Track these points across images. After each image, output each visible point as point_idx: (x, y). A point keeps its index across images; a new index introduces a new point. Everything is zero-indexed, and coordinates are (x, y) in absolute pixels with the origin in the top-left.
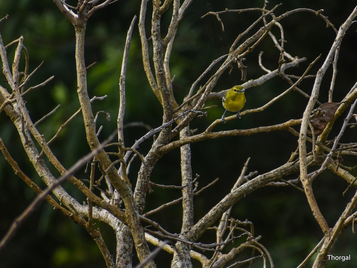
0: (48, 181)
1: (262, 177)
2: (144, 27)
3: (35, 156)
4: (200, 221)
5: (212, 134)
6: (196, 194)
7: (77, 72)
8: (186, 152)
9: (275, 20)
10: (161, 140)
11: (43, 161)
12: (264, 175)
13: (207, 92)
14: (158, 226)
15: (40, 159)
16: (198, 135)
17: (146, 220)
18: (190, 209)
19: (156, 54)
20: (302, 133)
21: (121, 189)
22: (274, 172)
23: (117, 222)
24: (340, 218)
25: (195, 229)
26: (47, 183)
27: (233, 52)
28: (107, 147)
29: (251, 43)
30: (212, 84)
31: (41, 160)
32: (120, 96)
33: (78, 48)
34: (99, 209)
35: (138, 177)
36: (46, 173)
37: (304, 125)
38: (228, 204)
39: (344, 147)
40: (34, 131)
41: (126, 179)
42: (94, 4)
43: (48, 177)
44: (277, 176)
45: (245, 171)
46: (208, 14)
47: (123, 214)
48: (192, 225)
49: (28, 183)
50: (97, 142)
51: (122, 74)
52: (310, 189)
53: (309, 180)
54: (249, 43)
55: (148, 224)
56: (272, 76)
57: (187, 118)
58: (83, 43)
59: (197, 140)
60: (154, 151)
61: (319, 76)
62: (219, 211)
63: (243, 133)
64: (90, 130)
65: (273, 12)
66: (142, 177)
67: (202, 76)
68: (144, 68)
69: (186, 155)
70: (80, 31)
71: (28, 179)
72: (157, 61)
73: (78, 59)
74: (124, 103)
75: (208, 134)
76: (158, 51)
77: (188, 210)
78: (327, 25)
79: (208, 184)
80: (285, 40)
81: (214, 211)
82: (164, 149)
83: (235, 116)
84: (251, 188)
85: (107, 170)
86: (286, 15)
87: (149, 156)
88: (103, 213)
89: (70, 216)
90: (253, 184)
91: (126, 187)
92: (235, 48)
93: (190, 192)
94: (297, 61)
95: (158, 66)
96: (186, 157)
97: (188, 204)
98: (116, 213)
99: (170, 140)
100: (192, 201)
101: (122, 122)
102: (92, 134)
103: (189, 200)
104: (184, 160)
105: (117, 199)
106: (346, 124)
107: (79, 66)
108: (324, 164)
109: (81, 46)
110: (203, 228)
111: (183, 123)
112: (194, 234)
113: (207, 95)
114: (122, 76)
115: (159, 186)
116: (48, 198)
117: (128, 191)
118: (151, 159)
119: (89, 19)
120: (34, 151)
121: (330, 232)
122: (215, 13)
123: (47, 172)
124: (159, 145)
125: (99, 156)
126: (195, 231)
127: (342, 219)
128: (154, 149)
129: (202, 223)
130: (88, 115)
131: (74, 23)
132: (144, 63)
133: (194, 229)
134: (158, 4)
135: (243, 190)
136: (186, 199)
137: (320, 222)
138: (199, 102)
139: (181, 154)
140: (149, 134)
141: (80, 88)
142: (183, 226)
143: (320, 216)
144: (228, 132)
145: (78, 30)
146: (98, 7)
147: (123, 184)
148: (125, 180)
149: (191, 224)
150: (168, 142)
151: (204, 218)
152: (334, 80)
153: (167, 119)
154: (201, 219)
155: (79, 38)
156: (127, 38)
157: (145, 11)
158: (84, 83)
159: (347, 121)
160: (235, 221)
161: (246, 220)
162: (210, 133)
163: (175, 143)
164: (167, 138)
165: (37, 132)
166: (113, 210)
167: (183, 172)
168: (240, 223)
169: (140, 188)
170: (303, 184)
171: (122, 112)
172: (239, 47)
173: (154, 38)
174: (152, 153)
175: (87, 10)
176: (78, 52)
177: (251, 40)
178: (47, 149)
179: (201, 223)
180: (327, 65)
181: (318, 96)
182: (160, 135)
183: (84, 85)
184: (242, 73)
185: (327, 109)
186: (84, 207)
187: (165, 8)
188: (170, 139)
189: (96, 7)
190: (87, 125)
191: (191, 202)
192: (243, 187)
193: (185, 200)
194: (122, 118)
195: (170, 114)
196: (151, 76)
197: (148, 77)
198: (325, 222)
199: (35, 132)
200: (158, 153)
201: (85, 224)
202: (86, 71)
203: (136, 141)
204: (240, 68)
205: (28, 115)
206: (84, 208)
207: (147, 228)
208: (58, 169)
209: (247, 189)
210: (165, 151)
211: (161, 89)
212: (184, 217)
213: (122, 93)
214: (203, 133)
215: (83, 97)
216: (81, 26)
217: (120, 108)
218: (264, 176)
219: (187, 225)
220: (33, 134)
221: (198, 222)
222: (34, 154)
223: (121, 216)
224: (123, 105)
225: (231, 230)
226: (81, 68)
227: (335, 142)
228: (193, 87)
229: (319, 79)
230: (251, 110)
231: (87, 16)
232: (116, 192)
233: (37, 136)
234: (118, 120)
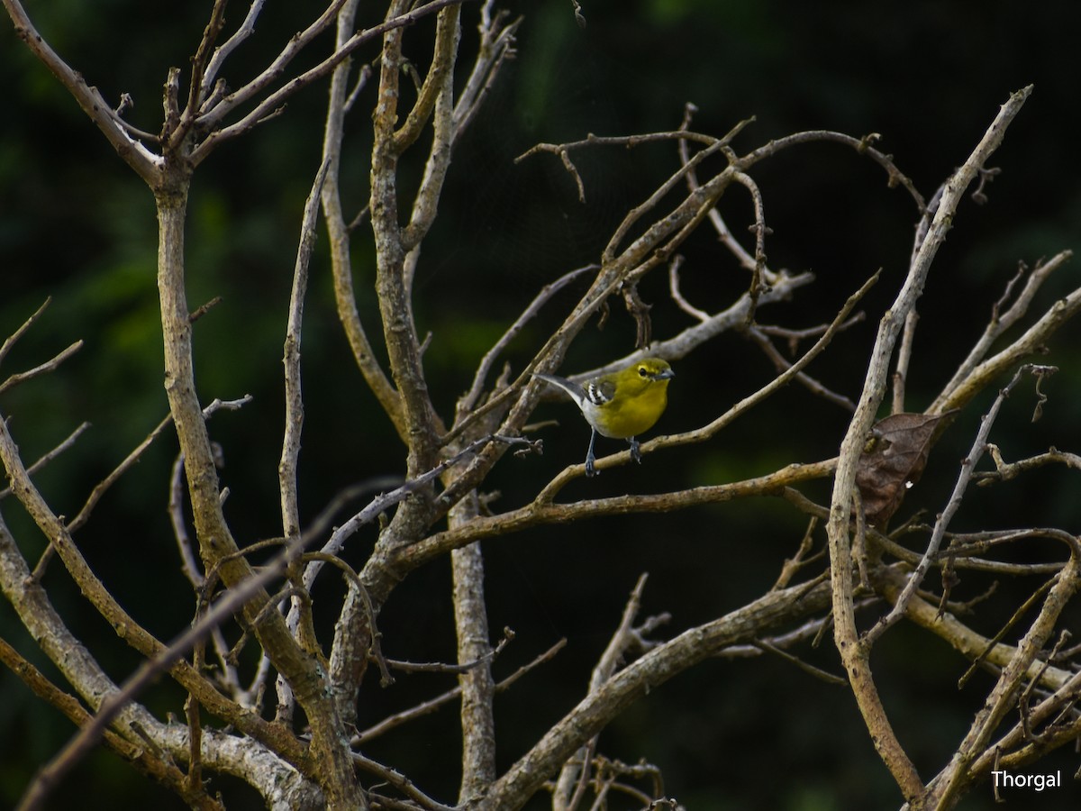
0: (59, 652)
1: (699, 635)
2: (336, 191)
3: (17, 578)
4: (516, 769)
5: (556, 510)
6: (501, 688)
7: (164, 327)
8: (468, 563)
9: (736, 165)
10: (401, 528)
11: (43, 593)
12: (703, 627)
13: (538, 383)
14: (405, 782)
15: (33, 586)
16: (512, 513)
17: (371, 766)
18: (485, 733)
19: (384, 271)
20: (837, 504)
21: (298, 675)
22: (733, 620)
23: (272, 773)
24: (956, 757)
25: (501, 791)
26: (57, 659)
27: (612, 263)
28: (254, 552)
29: (665, 235)
30: (552, 361)
31: (37, 591)
32: (287, 398)
33: (165, 256)
34: (217, 736)
35: (336, 639)
36: (54, 628)
37: (842, 479)
38: (598, 714)
39: (966, 546)
40: (35, 506)
41: (311, 645)
42: (209, 124)
43: (58, 642)
44: (744, 631)
45: (633, 615)
46: (534, 149)
47: (305, 750)
48: (492, 781)
49: (7, 662)
50: (227, 535)
51: (290, 331)
52: (864, 670)
53: (860, 644)
54: (659, 236)
55: (379, 777)
56: (714, 331)
57: (479, 461)
58: (179, 240)
59: (511, 527)
60: (382, 561)
61: (885, 332)
62: (570, 737)
63: (647, 505)
64: (204, 502)
65: (731, 144)
66: (345, 640)
67: (510, 334)
68: (340, 311)
69: (468, 571)
70: (172, 207)
71: (6, 650)
72: (388, 293)
73: (167, 289)
74: (300, 417)
75: (545, 509)
76: (390, 263)
77: (480, 736)
78: (891, 180)
79: (535, 657)
80: (766, 226)
81: (558, 737)
82: (412, 555)
83: (624, 455)
84: (665, 667)
85: (257, 619)
86: (768, 151)
87: (367, 575)
88: (229, 749)
89: (135, 757)
90: (671, 656)
91: (311, 670)
92: (618, 251)
93: (482, 681)
94: (787, 283)
95: (390, 307)
96: (468, 576)
97: (477, 717)
98: (282, 747)
99: (428, 529)
100: (490, 707)
101: (294, 473)
102: (211, 513)
103: (481, 706)
104: (462, 586)
105: (285, 704)
106: (967, 474)
107: (169, 312)
108: (905, 597)
109: (175, 249)
110: (523, 788)
111: (467, 476)
112: (497, 806)
113: (537, 392)
114: (290, 337)
115: (395, 664)
116: (70, 705)
117: (320, 681)
118: (373, 586)
119: (196, 170)
120: (14, 562)
121: (926, 798)
122: (558, 148)
123: (56, 626)
124: (397, 544)
125: (231, 577)
126: (502, 797)
127: (962, 761)
128: (383, 554)
129: (520, 772)
130: (199, 455)
131: (152, 184)
132: (339, 296)
133: (499, 790)
134: (390, 123)
135: (642, 675)
136: (471, 702)
137: (896, 768)
138: (514, 413)
139: (454, 567)
140: (373, 510)
141: (174, 376)
142: (464, 782)
143: (897, 750)
144: (605, 503)
145: (165, 203)
146: (226, 133)
147: (304, 659)
148: (308, 648)
149: (487, 777)
150: (423, 535)
151: (526, 759)
152: (908, 342)
153: (420, 464)
154: (520, 762)
155: (169, 228)
156: (305, 223)
157: (339, 141)
158: (184, 360)
159: (970, 467)
160: (609, 764)
161: (642, 761)
162: (549, 506)
163: (444, 537)
164: (419, 523)
165: (46, 509)
166: (276, 737)
167: (462, 623)
168: (623, 771)
169: (342, 671)
170: (842, 655)
171: (294, 444)
172: (629, 249)
173: (377, 224)
174: (375, 566)
175: (190, 143)
176: (167, 269)
177: (665, 227)
178: (75, 558)
179: (517, 772)
180: (909, 300)
181: (883, 393)
182: (399, 514)
183: (186, 368)
184: (639, 325)
185: (898, 434)
186: (169, 731)
187: (411, 134)
188: (430, 525)
189: (217, 134)
190: (196, 487)
191: (486, 712)
192: (644, 665)
193: (470, 706)
194: (292, 461)
195: (427, 450)
196: (360, 336)
197: (351, 340)
198: (911, 769)
199: (40, 508)
200: (392, 567)
201: (180, 781)
202: (189, 326)
203: (334, 528)
204: (633, 312)
205: (17, 456)
206: (171, 732)
207: (376, 791)
208: (107, 617)
209: (653, 669)
210: (415, 561)
211: (400, 376)
212: (467, 755)
213: (291, 386)
214: (528, 507)
215: (183, 403)
216: (173, 191)
217: (286, 432)
218: (705, 631)
219: (477, 779)
220: (32, 513)
221: (510, 771)
222: (14, 573)
223: (297, 757)
224: (296, 423)
225: (600, 791)
226: (174, 315)
227: (935, 530)
228: (485, 368)
229: (886, 340)
230: (673, 438)
231: (192, 161)
232: (281, 683)
233: (44, 520)
234: (281, 469)
